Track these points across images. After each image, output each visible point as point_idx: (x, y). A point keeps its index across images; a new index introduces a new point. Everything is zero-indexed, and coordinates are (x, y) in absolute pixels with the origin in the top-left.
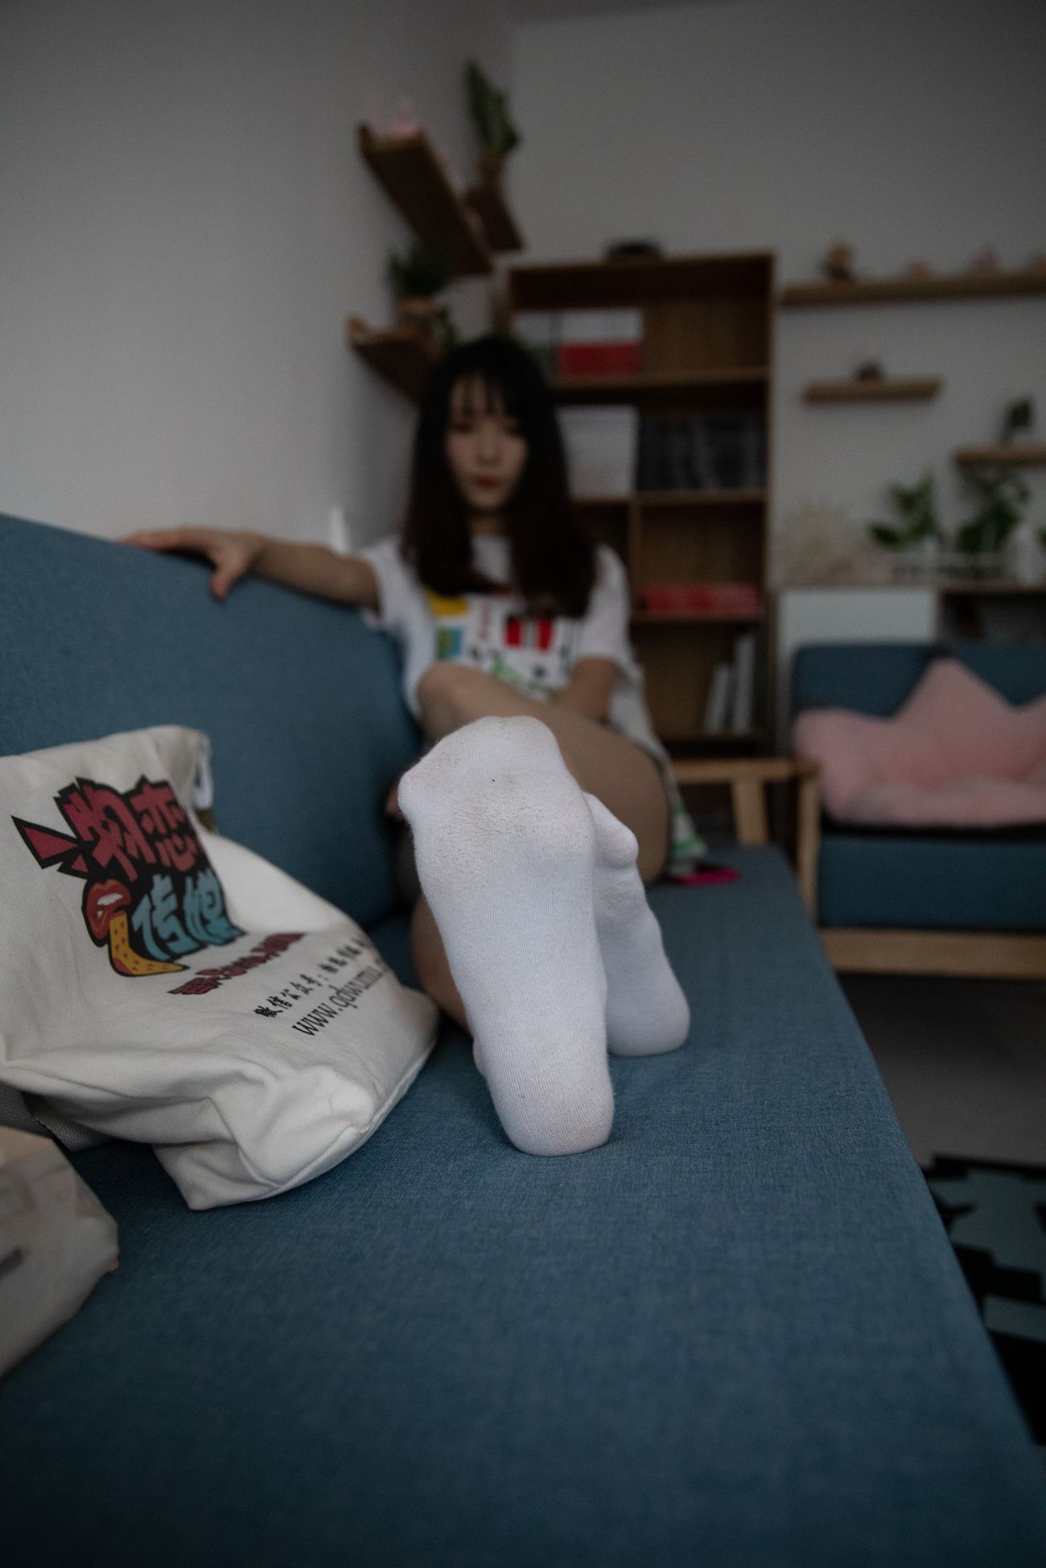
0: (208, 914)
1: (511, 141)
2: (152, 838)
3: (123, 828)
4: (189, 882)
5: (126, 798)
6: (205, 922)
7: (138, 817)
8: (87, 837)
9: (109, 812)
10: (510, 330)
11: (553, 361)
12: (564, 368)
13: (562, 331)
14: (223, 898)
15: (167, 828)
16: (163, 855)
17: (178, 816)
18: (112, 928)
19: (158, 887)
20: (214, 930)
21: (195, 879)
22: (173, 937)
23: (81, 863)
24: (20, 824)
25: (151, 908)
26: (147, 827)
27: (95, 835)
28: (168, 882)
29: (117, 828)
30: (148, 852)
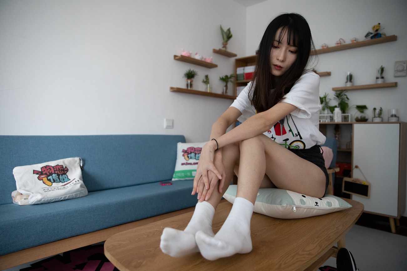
0: (64, 178)
1: (229, 37)
2: (55, 171)
3: (51, 170)
4: (61, 175)
5: (53, 167)
6: (63, 179)
7: (54, 168)
8: (43, 171)
9: (50, 168)
10: (236, 71)
11: (244, 76)
12: (245, 78)
13: (245, 70)
14: (68, 177)
15: (59, 170)
16: (56, 172)
17: (62, 169)
18: (43, 179)
19: (54, 175)
20: (65, 180)
21: (62, 175)
22: (57, 180)
23: (40, 174)
24: (34, 170)
25: (52, 177)
26: (55, 169)
27: (44, 171)
28: (56, 175)
29: (49, 170)
30: (53, 172)
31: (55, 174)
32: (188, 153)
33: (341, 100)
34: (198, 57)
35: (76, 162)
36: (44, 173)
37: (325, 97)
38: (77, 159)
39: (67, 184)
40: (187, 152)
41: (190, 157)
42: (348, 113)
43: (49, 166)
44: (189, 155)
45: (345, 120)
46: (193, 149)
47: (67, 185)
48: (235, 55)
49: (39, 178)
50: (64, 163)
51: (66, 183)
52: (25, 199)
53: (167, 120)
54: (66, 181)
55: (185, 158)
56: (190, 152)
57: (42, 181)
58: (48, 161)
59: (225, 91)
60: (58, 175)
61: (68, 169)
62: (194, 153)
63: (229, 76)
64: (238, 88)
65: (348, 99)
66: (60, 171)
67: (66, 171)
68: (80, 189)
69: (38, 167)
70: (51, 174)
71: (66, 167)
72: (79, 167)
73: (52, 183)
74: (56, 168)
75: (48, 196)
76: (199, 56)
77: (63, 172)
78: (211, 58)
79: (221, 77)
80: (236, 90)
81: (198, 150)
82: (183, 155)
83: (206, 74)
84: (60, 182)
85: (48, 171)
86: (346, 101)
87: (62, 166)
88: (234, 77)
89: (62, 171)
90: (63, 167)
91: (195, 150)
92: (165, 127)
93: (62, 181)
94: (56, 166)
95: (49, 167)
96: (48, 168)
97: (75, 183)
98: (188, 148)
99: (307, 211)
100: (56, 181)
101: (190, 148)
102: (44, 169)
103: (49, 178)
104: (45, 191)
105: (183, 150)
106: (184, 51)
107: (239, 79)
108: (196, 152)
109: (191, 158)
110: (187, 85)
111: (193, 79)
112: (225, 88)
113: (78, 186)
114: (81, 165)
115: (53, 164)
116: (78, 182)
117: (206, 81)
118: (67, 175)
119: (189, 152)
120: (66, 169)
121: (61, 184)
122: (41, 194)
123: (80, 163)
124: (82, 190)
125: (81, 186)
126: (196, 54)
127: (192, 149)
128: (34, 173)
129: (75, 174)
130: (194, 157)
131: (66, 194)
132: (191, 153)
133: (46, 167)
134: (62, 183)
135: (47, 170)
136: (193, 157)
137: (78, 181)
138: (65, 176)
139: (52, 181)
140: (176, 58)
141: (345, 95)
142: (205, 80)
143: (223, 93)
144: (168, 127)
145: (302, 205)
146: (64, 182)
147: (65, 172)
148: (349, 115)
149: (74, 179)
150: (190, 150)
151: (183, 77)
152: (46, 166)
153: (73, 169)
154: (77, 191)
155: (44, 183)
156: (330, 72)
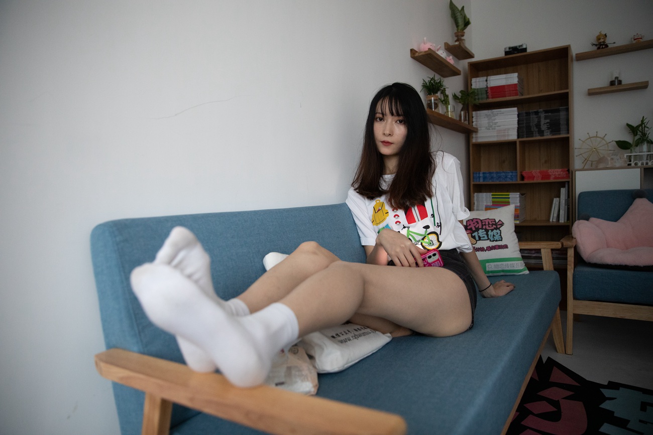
1: (467, 23)
10: (471, 85)
11: (486, 91)
12: (490, 96)
13: (488, 82)
32: (471, 229)
41: (477, 238)
44: (475, 234)
46: (480, 222)
56: (475, 227)
59: (463, 118)
62: (482, 229)
78: (451, 59)
79: (454, 94)
80: (472, 117)
81: (489, 224)
91: (484, 223)
101: (472, 220)
107: (477, 97)
108: (488, 228)
109: (480, 239)
110: (430, 105)
112: (462, 113)
117: (444, 99)
119: (474, 229)
127: (477, 222)
130: (486, 236)
132: (477, 230)
136: (484, 237)
140: (416, 54)
142: (442, 98)
150: (474, 223)
156: (647, 82)
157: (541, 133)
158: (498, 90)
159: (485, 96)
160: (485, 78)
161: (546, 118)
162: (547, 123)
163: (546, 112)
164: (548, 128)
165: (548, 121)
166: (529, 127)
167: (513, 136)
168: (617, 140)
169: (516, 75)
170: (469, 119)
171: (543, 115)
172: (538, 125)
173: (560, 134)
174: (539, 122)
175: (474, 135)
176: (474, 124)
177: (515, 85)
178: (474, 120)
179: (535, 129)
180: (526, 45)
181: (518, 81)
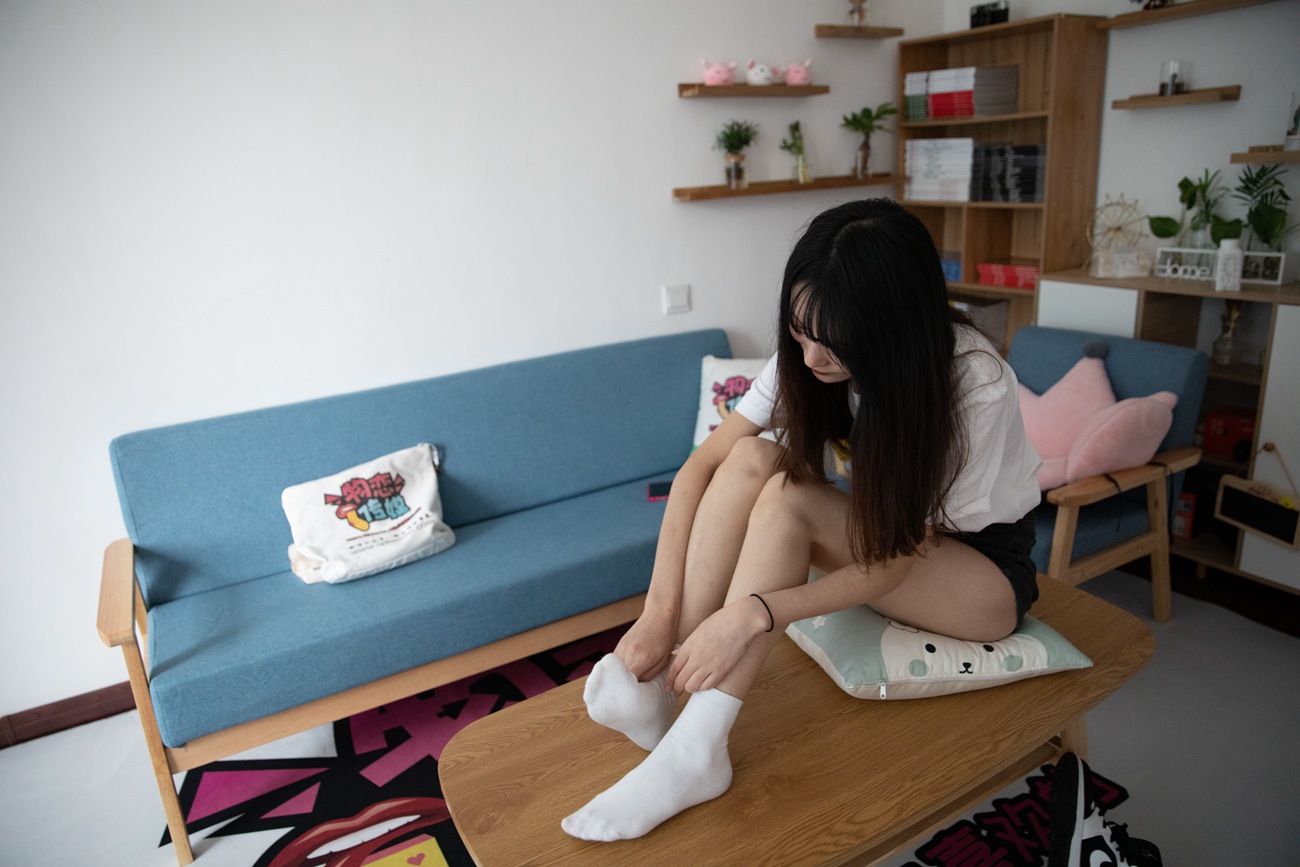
0: (396, 506)
2: (372, 491)
3: (363, 488)
4: (387, 500)
5: (367, 481)
6: (395, 509)
7: (369, 484)
8: (346, 494)
9: (360, 486)
10: (903, 87)
11: (927, 105)
12: (931, 113)
13: (931, 83)
14: (404, 501)
15: (382, 486)
16: (376, 494)
17: (389, 482)
18: (349, 515)
19: (371, 503)
20: (399, 512)
21: (390, 498)
22: (379, 514)
23: (339, 502)
24: (326, 496)
25: (368, 508)
26: (373, 486)
27: (349, 493)
28: (376, 501)
29: (359, 489)
30: (369, 495)
31: (373, 498)
32: (728, 394)
33: (1259, 198)
34: (757, 77)
35: (421, 456)
36: (348, 499)
37: (1204, 187)
38: (423, 449)
39: (403, 523)
40: (726, 390)
42: (1279, 250)
43: (357, 479)
44: (730, 404)
45: (1268, 273)
46: (743, 385)
47: (402, 528)
48: (899, 32)
49: (339, 515)
50: (392, 465)
51: (400, 519)
52: (315, 569)
53: (669, 290)
54: (402, 515)
55: (719, 411)
56: (734, 391)
57: (345, 521)
58: (356, 464)
59: (859, 165)
60: (382, 500)
61: (403, 480)
63: (874, 112)
64: (909, 143)
65: (1286, 198)
66: (385, 489)
67: (398, 485)
68: (433, 538)
69: (334, 484)
70: (364, 501)
71: (398, 476)
72: (432, 469)
73: (369, 523)
74: (375, 483)
75: (361, 565)
76: (762, 70)
77: (392, 490)
78: (808, 63)
79: (849, 117)
80: (905, 151)
82: (716, 402)
83: (792, 120)
84: (388, 516)
85: (358, 492)
86: (1280, 203)
87: (389, 474)
88: (892, 112)
89: (390, 488)
90: (390, 478)
92: (665, 311)
93: (394, 515)
94: (375, 477)
95: (359, 482)
96: (355, 485)
97: (419, 522)
98: (729, 380)
99: (929, 688)
100: (377, 517)
101: (734, 379)
102: (349, 488)
103: (360, 511)
104: (353, 550)
105: (716, 384)
106: (708, 66)
107: (911, 113)
110: (728, 172)
111: (745, 151)
112: (860, 154)
113: (427, 531)
114: (437, 462)
115: (365, 471)
116: (426, 520)
117: (795, 142)
118: (402, 497)
119: (732, 394)
120: (399, 481)
121: (390, 523)
122: (345, 560)
123: (432, 457)
124: (439, 538)
125: (436, 529)
126: (752, 65)
127: (740, 383)
128: (326, 503)
129: (422, 492)
131: (401, 554)
132: (734, 396)
133: (351, 483)
134: (392, 518)
135: (355, 490)
137: (427, 516)
138: (399, 499)
139: (369, 518)
140: (686, 93)
141: (1277, 182)
142: (790, 141)
143: (855, 170)
144: (674, 311)
145: (913, 678)
146: (397, 517)
147: (398, 489)
148: (1283, 256)
149: (419, 509)
150: (735, 385)
151: (713, 148)
152: (352, 480)
153: (417, 475)
154: (427, 543)
155: (351, 524)
156: (1238, 88)
157: (1005, 193)
158: (944, 103)
159: (922, 111)
160: (922, 76)
161: (1015, 166)
162: (1017, 175)
163: (1018, 150)
164: (1018, 186)
165: (1018, 170)
166: (987, 180)
167: (961, 194)
168: (1154, 214)
169: (971, 71)
170: (899, 155)
171: (1011, 157)
172: (1002, 178)
173: (1032, 200)
174: (1004, 171)
175: (906, 187)
176: (907, 164)
177: (969, 94)
178: (908, 156)
179: (996, 185)
180: (1007, 3)
181: (976, 85)
